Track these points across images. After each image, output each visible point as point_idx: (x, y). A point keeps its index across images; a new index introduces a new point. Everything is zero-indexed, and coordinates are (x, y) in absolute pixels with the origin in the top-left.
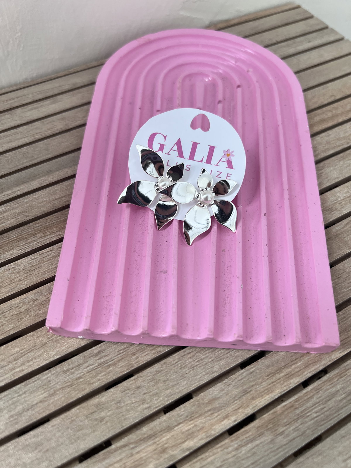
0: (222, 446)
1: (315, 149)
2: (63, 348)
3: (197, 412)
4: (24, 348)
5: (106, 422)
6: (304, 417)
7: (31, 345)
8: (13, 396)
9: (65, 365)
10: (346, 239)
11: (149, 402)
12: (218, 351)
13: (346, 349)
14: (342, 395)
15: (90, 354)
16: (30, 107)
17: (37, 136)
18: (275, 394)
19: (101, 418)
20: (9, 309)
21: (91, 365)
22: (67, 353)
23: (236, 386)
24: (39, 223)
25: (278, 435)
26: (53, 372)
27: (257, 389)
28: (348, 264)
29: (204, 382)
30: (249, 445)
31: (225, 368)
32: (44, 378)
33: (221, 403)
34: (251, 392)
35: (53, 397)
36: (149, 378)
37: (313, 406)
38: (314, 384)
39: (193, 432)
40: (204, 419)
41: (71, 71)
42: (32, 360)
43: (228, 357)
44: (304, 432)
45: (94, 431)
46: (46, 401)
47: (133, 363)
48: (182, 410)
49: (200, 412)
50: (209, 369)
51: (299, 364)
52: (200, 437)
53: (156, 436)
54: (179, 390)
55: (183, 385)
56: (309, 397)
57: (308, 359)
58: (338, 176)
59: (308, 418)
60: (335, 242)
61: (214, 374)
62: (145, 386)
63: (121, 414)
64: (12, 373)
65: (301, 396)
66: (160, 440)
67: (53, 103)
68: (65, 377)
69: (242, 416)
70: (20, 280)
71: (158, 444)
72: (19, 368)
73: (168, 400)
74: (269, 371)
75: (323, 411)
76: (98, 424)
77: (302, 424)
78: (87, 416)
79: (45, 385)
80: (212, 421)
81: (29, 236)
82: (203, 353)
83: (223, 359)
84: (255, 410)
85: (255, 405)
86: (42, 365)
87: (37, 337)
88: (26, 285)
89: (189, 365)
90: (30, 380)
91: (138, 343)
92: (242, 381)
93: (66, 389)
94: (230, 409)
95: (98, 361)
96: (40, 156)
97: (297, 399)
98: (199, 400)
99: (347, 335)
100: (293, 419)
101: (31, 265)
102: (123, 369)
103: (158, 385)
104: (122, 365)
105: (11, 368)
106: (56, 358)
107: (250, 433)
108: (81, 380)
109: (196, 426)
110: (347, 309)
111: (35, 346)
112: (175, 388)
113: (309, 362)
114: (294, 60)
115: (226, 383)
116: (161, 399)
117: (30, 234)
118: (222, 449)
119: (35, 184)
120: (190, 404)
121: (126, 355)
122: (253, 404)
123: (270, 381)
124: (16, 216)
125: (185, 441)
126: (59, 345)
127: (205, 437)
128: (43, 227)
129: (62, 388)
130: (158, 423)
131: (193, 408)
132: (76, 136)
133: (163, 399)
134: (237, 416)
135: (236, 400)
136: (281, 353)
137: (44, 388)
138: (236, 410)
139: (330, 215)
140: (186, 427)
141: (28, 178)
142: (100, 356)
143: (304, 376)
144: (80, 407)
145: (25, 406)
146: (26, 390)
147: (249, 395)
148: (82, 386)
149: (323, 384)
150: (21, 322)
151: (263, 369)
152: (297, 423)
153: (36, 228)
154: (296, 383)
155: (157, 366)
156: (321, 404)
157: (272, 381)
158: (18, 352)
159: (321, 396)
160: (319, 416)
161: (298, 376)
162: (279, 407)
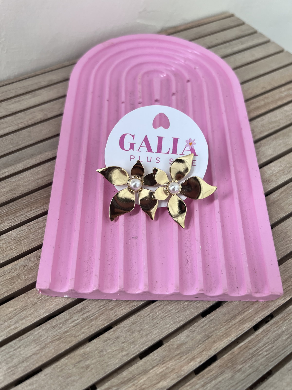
0: (191, 384)
1: (253, 131)
2: (51, 306)
3: (168, 356)
4: (17, 308)
5: (92, 369)
6: (257, 356)
7: (23, 305)
8: (9, 351)
9: (54, 321)
10: (282, 205)
11: (127, 350)
12: (183, 303)
13: (288, 297)
14: (287, 335)
15: (75, 311)
16: (13, 100)
17: (21, 125)
18: (232, 337)
19: (86, 365)
20: (3, 275)
21: (76, 320)
22: (55, 310)
23: (199, 332)
24: (25, 200)
25: (237, 371)
26: (43, 328)
27: (217, 334)
28: (285, 225)
29: (172, 330)
30: (213, 382)
31: (189, 317)
32: (36, 333)
33: (188, 347)
34: (213, 337)
35: (44, 350)
36: (126, 329)
37: (263, 346)
38: (263, 327)
39: (165, 374)
40: (175, 362)
41: (48, 69)
42: (24, 318)
43: (191, 308)
44: (258, 368)
45: (81, 377)
46: (38, 354)
47: (112, 317)
48: (155, 355)
49: (171, 356)
50: (176, 318)
51: (250, 311)
52: (172, 377)
53: (135, 379)
54: (152, 338)
55: (156, 333)
56: (260, 338)
57: (257, 306)
58: (272, 153)
59: (261, 356)
60: (273, 207)
61: (180, 323)
62: (123, 336)
63: (104, 362)
64: (7, 330)
65: (254, 338)
66: (139, 382)
67: (33, 97)
68: (54, 332)
69: (206, 357)
70: (11, 249)
71: (137, 386)
72: (13, 326)
73: (143, 347)
74: (226, 318)
75: (272, 350)
76: (84, 371)
77: (255, 361)
78: (74, 365)
79: (37, 339)
80: (181, 363)
81: (17, 210)
82: (171, 305)
83: (188, 309)
84: (216, 351)
85: (216, 348)
86: (33, 322)
87: (28, 298)
88: (17, 253)
89: (159, 316)
90: (24, 336)
91: (115, 300)
92: (204, 328)
93: (55, 342)
94: (196, 352)
95: (82, 316)
96: (24, 142)
97: (250, 340)
98: (169, 346)
99: (287, 284)
100: (248, 358)
101: (20, 236)
102: (104, 322)
103: (134, 335)
104: (102, 319)
105: (7, 326)
106: (45, 316)
107: (214, 372)
108: (68, 334)
109: (168, 368)
110: (286, 263)
111: (27, 306)
112: (148, 336)
113: (258, 308)
114: (232, 58)
115: (191, 330)
116: (137, 346)
117: (18, 209)
118: (191, 386)
119: (20, 166)
120: (162, 349)
121: (106, 310)
122: (214, 347)
123: (227, 327)
124: (6, 194)
125: (159, 382)
126: (47, 304)
127: (176, 377)
128: (29, 202)
129: (52, 342)
130: (136, 368)
131: (165, 353)
132: (54, 125)
133: (139, 346)
134: (202, 358)
135: (200, 344)
136: (235, 302)
137: (36, 342)
138: (200, 352)
139: (267, 186)
140: (159, 370)
141: (15, 161)
142: (83, 312)
143: (255, 320)
144: (68, 357)
145: (21, 359)
146: (20, 344)
147: (211, 339)
148: (69, 339)
149: (271, 327)
150: (14, 285)
151: (221, 316)
152: (252, 361)
153: (23, 204)
154: (249, 327)
155: (132, 318)
156: (270, 344)
157: (230, 326)
158: (12, 312)
159: (270, 337)
160: (269, 353)
161: (250, 321)
162: (236, 348)
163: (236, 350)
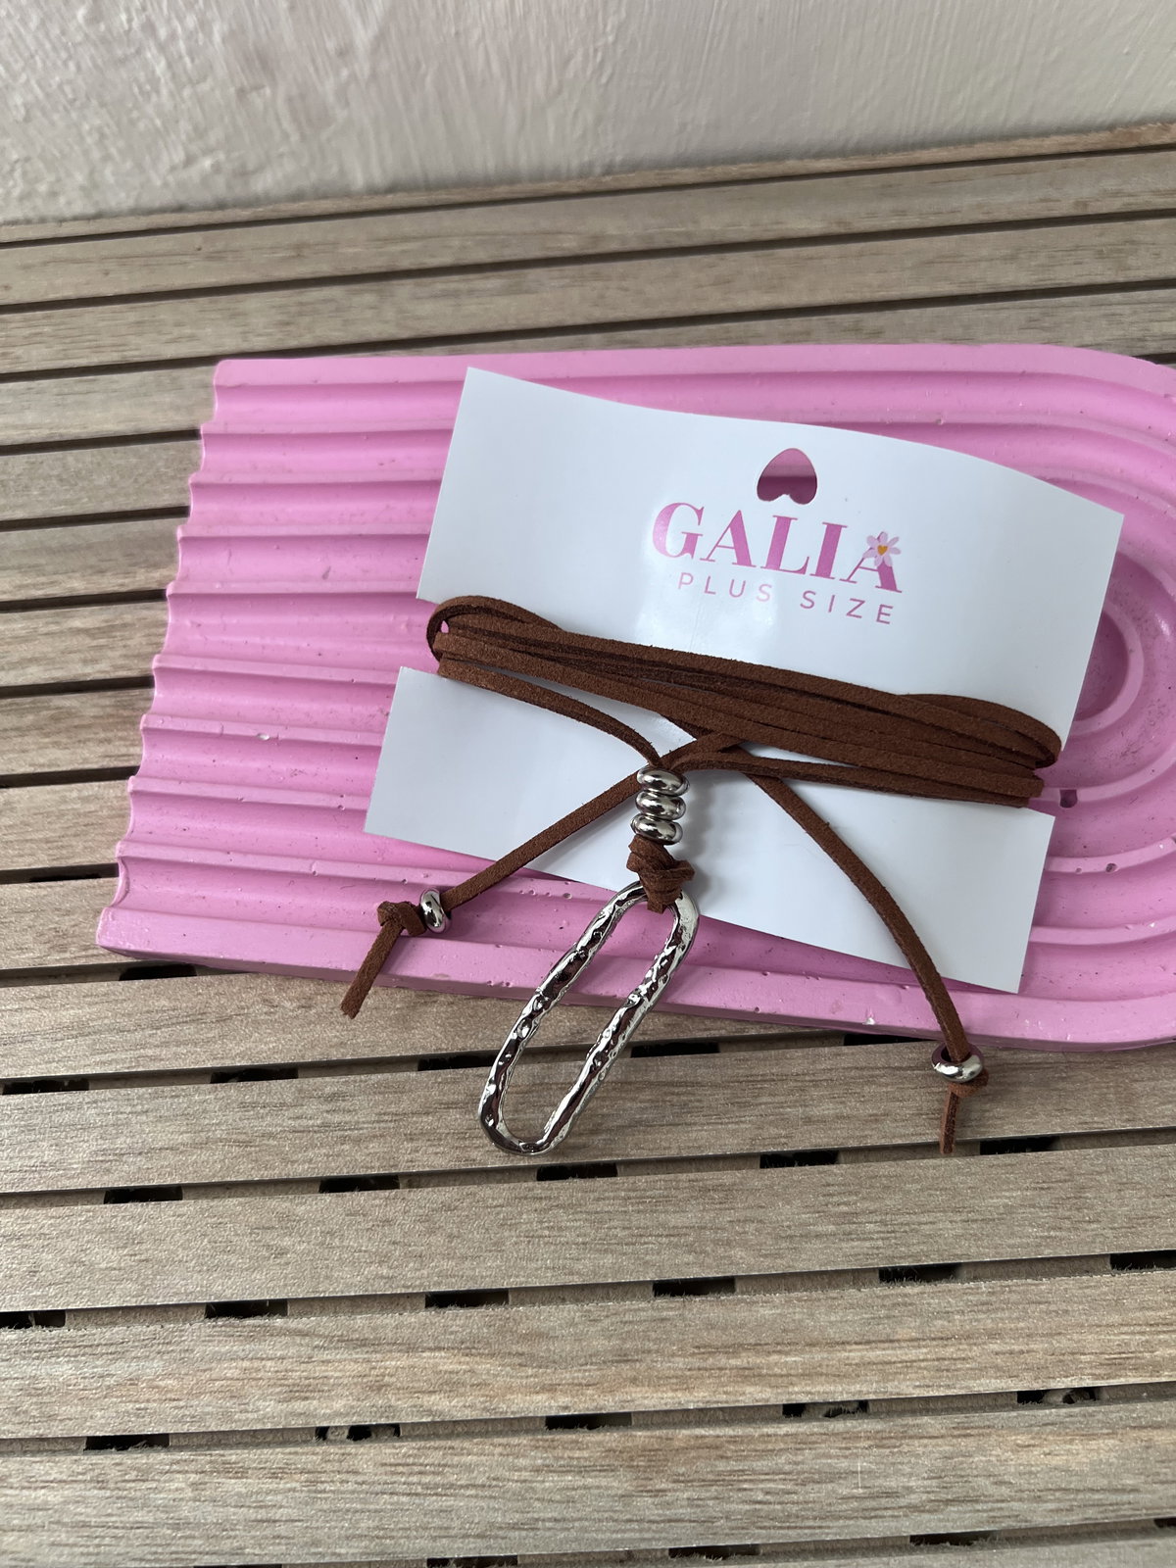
0: (508, 1445)
2: (263, 1046)
3: (488, 1343)
4: (180, 1008)
5: (287, 1264)
6: (730, 1487)
7: (197, 1008)
8: (122, 1109)
9: (251, 1091)
10: (1138, 1087)
11: (395, 1267)
14: (857, 1488)
15: (315, 1090)
18: (691, 1398)
19: (279, 1247)
21: (306, 1119)
22: (267, 1062)
23: (609, 1330)
25: (648, 1491)
26: (220, 1095)
27: (655, 1364)
28: (1096, 1161)
29: (538, 1284)
30: (570, 1477)
31: (604, 1275)
32: (197, 1098)
33: (554, 1352)
34: (638, 1365)
35: (199, 1152)
36: (421, 1211)
37: (766, 1474)
39: (459, 1383)
40: (499, 1368)
42: (185, 1043)
43: (625, 1254)
44: (711, 1520)
45: (254, 1269)
46: (181, 1152)
47: (401, 1158)
48: (458, 1322)
49: (496, 1346)
50: (567, 1259)
51: (793, 1359)
52: (470, 1400)
53: (378, 1348)
54: (474, 1273)
55: (490, 1267)
56: (770, 1447)
57: (823, 1359)
59: (740, 1494)
61: (571, 1278)
62: (403, 1225)
63: (324, 1262)
64: (136, 1053)
65: (754, 1436)
66: (384, 1361)
68: (240, 1119)
69: (586, 1405)
72: (153, 1050)
73: (439, 1284)
74: (706, 1337)
75: (786, 1498)
76: (267, 1258)
77: (717, 1498)
78: (252, 1229)
79: (194, 1115)
80: (514, 1380)
83: (613, 1252)
84: (623, 1407)
85: (629, 1397)
86: (202, 1066)
89: (524, 1226)
90: (167, 1090)
92: (629, 1327)
93: (232, 1147)
94: (567, 1376)
95: (325, 1115)
97: (738, 1436)
98: (507, 1318)
100: (701, 1477)
102: (372, 1162)
103: (433, 1239)
104: (374, 1150)
105: (139, 1041)
106: (238, 1064)
107: (586, 1454)
108: (272, 1142)
109: (472, 1371)
111: (205, 1013)
112: (467, 1263)
113: (820, 1366)
115: (589, 1311)
116: (425, 1272)
118: (505, 1451)
120: (483, 1316)
121: (393, 1131)
122: (626, 1393)
123: (696, 1362)
125: (435, 1392)
126: (256, 1034)
127: (481, 1405)
129: (225, 1141)
130: (392, 1325)
131: (485, 1330)
133: (428, 1275)
134: (575, 1399)
135: (592, 1364)
136: (761, 1310)
137: (189, 1122)
138: (580, 1384)
140: (447, 1363)
142: (334, 1104)
143: (790, 1393)
144: (247, 1203)
145: (138, 1143)
146: (151, 1106)
147: (628, 1367)
148: (268, 1158)
149: (823, 1437)
151: (697, 1325)
152: (707, 1491)
154: (757, 1400)
155: (449, 1192)
156: (790, 1480)
157: (703, 1365)
158: (164, 1011)
159: (803, 1463)
160: (770, 1503)
161: (770, 1387)
162: (685, 1432)
163: (680, 1436)
